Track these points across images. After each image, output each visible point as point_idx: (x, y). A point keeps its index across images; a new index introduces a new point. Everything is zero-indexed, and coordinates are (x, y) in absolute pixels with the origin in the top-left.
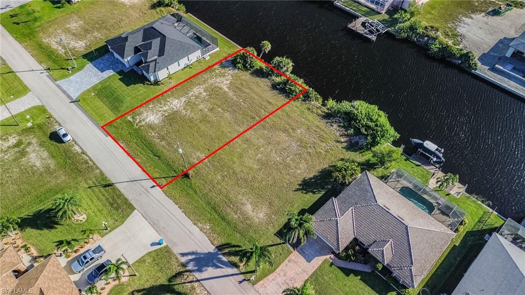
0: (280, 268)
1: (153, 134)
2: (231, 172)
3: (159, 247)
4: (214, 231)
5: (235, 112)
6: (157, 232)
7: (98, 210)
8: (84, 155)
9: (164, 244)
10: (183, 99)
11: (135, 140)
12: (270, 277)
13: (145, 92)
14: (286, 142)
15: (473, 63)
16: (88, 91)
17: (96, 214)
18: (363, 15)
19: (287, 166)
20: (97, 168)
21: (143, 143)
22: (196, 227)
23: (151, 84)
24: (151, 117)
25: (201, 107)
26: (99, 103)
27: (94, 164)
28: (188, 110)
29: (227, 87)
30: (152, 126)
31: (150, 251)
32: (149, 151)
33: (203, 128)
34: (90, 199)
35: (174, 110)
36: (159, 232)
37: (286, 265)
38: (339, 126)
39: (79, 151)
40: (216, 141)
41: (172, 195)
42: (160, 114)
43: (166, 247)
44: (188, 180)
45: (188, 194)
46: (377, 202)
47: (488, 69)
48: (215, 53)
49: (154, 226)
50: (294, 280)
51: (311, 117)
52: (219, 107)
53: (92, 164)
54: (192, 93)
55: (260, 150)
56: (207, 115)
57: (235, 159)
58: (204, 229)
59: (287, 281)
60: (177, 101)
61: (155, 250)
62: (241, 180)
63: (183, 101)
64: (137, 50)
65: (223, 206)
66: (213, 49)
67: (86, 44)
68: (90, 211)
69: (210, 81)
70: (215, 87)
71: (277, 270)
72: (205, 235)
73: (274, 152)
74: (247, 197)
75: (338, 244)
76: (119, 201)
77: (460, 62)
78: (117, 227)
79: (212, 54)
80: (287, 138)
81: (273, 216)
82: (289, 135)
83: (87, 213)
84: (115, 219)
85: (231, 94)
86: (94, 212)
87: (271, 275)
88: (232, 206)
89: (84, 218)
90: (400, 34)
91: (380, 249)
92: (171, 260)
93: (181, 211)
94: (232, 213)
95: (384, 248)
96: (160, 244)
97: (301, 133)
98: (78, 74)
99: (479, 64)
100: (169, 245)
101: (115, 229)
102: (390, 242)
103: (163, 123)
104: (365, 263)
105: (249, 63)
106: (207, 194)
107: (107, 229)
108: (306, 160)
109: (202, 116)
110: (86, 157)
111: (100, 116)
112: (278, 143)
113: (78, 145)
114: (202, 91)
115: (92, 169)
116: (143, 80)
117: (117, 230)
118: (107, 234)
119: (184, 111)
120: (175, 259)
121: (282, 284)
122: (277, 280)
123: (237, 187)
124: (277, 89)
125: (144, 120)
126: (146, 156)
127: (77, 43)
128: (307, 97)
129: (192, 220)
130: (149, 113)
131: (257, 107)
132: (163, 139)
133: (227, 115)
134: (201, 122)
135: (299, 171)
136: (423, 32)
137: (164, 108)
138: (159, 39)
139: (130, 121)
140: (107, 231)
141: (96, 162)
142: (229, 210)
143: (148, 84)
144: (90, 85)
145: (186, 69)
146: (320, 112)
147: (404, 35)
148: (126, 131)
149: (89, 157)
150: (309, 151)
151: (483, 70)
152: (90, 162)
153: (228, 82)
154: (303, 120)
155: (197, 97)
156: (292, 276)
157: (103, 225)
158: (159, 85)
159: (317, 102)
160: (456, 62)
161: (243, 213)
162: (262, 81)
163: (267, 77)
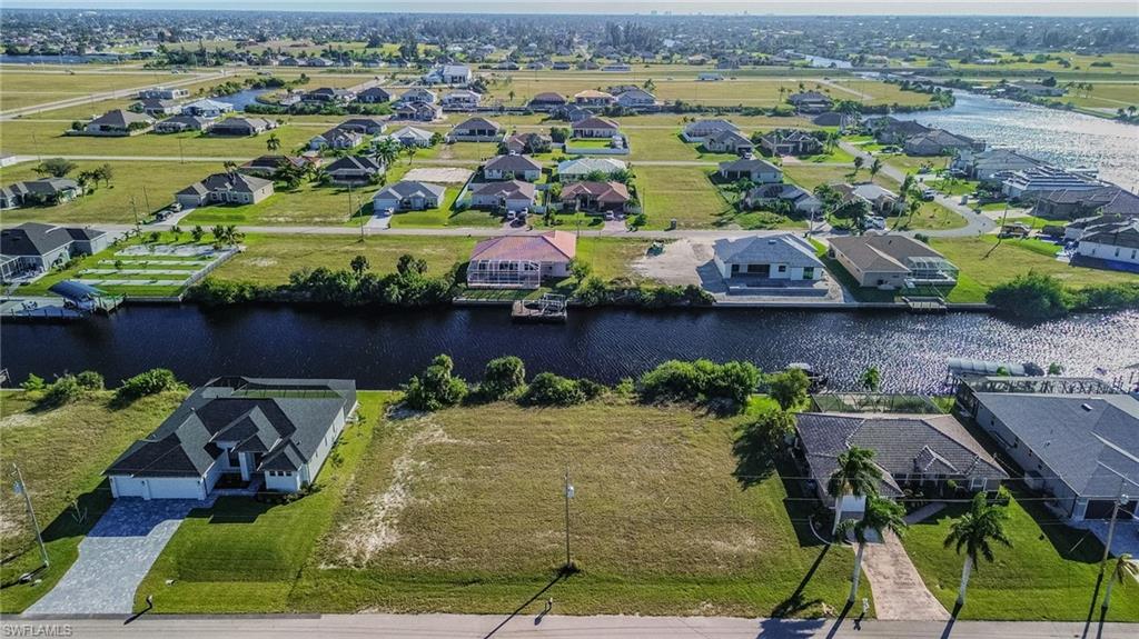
2: (627, 524)
4: (725, 604)
10: (397, 488)
14: (640, 450)
15: (706, 296)
16: (152, 581)
18: (515, 299)
19: (689, 473)
21: (414, 582)
22: (693, 617)
23: (304, 495)
24: (374, 540)
25: (444, 480)
26: (207, 587)
28: (428, 495)
29: (449, 438)
32: (446, 585)
33: (492, 502)
38: (676, 402)
41: (588, 608)
44: (580, 575)
45: (609, 591)
46: (863, 419)
47: (728, 295)
50: (903, 573)
51: (627, 410)
54: (399, 472)
55: (623, 477)
58: (708, 611)
59: (896, 581)
60: (387, 495)
63: (399, 489)
64: (213, 450)
65: (686, 568)
69: (408, 445)
71: (869, 580)
72: (724, 617)
73: (645, 469)
74: (699, 535)
77: (690, 301)
80: (635, 445)
81: (767, 532)
82: (633, 441)
88: (697, 559)
93: (637, 616)
94: (712, 567)
95: (935, 457)
97: (644, 432)
99: (711, 294)
103: (411, 535)
106: (638, 572)
108: (699, 453)
109: (465, 489)
111: (246, 601)
112: (634, 457)
114: (413, 461)
119: (424, 501)
122: (888, 590)
124: (533, 404)
125: (362, 552)
126: (452, 594)
129: (674, 615)
130: (357, 539)
132: (446, 554)
133: (505, 467)
135: (712, 469)
138: (257, 408)
143: (293, 500)
146: (628, 400)
153: (440, 432)
158: (317, 490)
159: (607, 393)
160: (684, 303)
161: (726, 557)
162: (494, 407)
163: (496, 399)
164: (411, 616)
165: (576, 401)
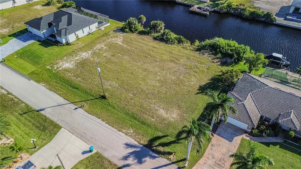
0: (207, 152)
1: (70, 74)
2: (140, 90)
3: (90, 154)
4: (138, 134)
5: (132, 55)
6: (86, 142)
7: (26, 134)
8: (10, 95)
9: (94, 151)
10: (90, 52)
11: (55, 80)
12: (201, 161)
13: (59, 50)
14: (175, 67)
15: (273, 18)
16: (12, 55)
17: (23, 137)
19: (182, 81)
20: (23, 102)
21: (62, 81)
22: (121, 132)
23: (64, 45)
24: (67, 65)
25: (105, 54)
26: (21, 61)
27: (19, 100)
28: (95, 57)
29: (121, 43)
30: (68, 70)
31: (82, 159)
32: (68, 86)
33: (109, 66)
34: (17, 126)
35: (84, 59)
36: (87, 142)
37: (211, 149)
38: (209, 54)
39: (5, 93)
40: (122, 73)
41: (94, 112)
42: (73, 62)
43: (97, 153)
44: (106, 100)
45: (108, 110)
46: (268, 86)
47: (284, 19)
48: (107, 26)
49: (82, 138)
50: (223, 160)
51: (187, 52)
52: (119, 53)
53: (18, 100)
54: (96, 48)
55: (158, 74)
56: (110, 59)
57: (141, 82)
58: (129, 133)
59: (216, 162)
60: (85, 53)
61: (87, 158)
62: (149, 94)
63: (90, 53)
64: (50, 25)
65: (141, 114)
66: (106, 24)
67: (9, 30)
68: (17, 135)
69: (108, 41)
70: (113, 43)
71: (205, 155)
72: (131, 138)
73: (168, 74)
74: (158, 105)
75: (252, 121)
76: (46, 124)
77: (264, 19)
78: (45, 144)
79: (105, 27)
80: (175, 65)
81: (185, 115)
82: (176, 63)
83: (14, 137)
84: (42, 139)
85: (125, 46)
86: (21, 135)
87: (201, 160)
88: (148, 113)
89: (11, 141)
90: (222, 10)
91: (288, 118)
92: (103, 164)
93: (105, 123)
94: (150, 118)
95: (291, 117)
96: (91, 151)
97: (184, 61)
98: (3, 46)
99: (277, 18)
100: (99, 151)
101: (43, 146)
102: (293, 112)
103: (77, 67)
104: (276, 135)
105: (134, 28)
106: (124, 108)
107: (35, 148)
108: (194, 76)
109: (107, 60)
110: (11, 96)
111: (23, 68)
112: (170, 69)
113: (4, 89)
114: (103, 46)
115: (18, 104)
116: (57, 43)
117: (46, 147)
118: (36, 151)
119: (92, 59)
120: (107, 163)
121: (214, 165)
122: (208, 163)
123: (148, 100)
124: (157, 40)
125: (60, 67)
126: (66, 89)
127: (2, 30)
128: (180, 41)
129: (116, 128)
130: (64, 63)
131: (147, 51)
132: (79, 77)
133: (125, 57)
134: (106, 63)
135: (192, 83)
136: (236, 7)
137: (76, 58)
138: (67, 16)
139: (49, 69)
140: (36, 149)
141: (21, 98)
142: (145, 116)
144: (13, 51)
145: (89, 35)
146: (192, 48)
147: (225, 10)
148: (46, 75)
149: (14, 96)
150: (194, 70)
151: (280, 21)
152: (16, 99)
153: (122, 40)
154: (182, 54)
155: (100, 50)
156: (220, 157)
157: (32, 142)
158: (70, 45)
159: (187, 44)
160: (262, 19)
161: (159, 117)
162: (145, 37)
163: (148, 35)
164: (49, 90)
165: (172, 43)
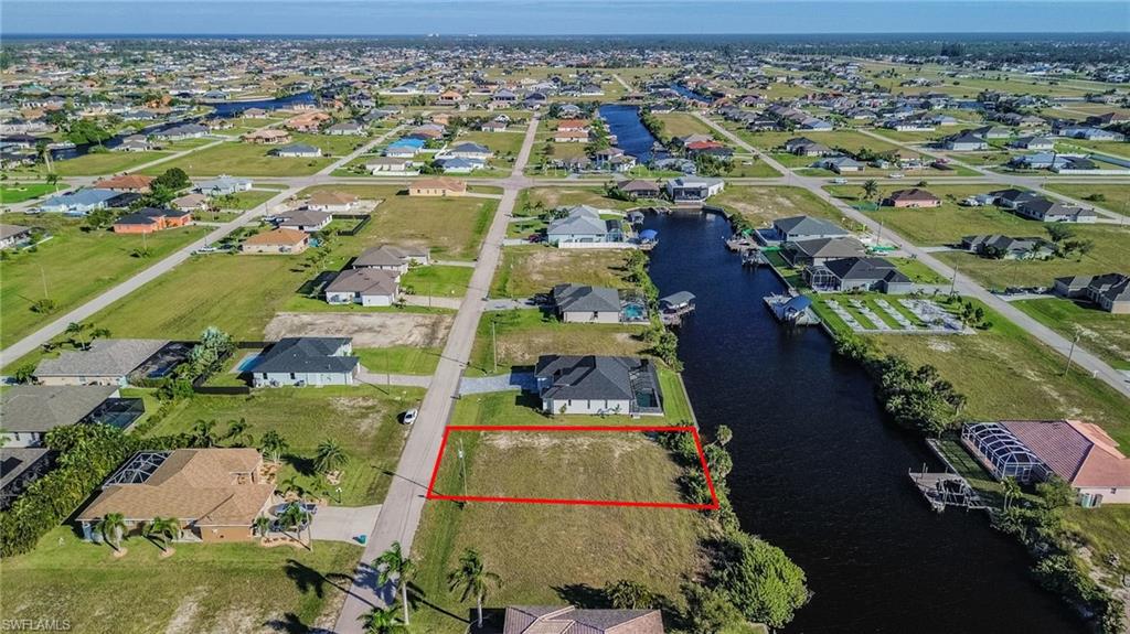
1: (485, 455)
3: (357, 544)
5: (596, 480)
6: (373, 532)
7: (355, 486)
9: (364, 545)
13: (525, 417)
18: (960, 472)
20: (400, 456)
23: (541, 413)
24: (502, 442)
26: (474, 409)
28: (548, 453)
29: (621, 454)
30: (493, 449)
31: (346, 541)
34: (361, 474)
35: (533, 446)
39: (405, 435)
42: (515, 443)
43: (363, 548)
44: (459, 510)
45: (443, 521)
48: (654, 417)
49: (378, 525)
52: (584, 466)
56: (559, 467)
66: (658, 412)
67: (530, 359)
69: (609, 440)
70: (607, 447)
76: (379, 490)
79: (648, 416)
80: (621, 535)
82: (628, 535)
85: (616, 461)
90: (1000, 521)
96: (362, 543)
98: (489, 378)
100: (366, 548)
107: (340, 502)
110: (403, 443)
111: (460, 417)
113: (411, 431)
115: (395, 455)
116: (534, 403)
126: (451, 470)
129: (413, 544)
132: (487, 465)
133: (582, 477)
136: (1048, 535)
137: (526, 439)
138: (588, 368)
139: (480, 435)
140: (338, 504)
141: (404, 451)
143: (536, 410)
144: (487, 391)
145: (599, 418)
146: (706, 535)
149: (406, 444)
152: (401, 449)
153: (630, 450)
154: (670, 530)
155: (573, 446)
